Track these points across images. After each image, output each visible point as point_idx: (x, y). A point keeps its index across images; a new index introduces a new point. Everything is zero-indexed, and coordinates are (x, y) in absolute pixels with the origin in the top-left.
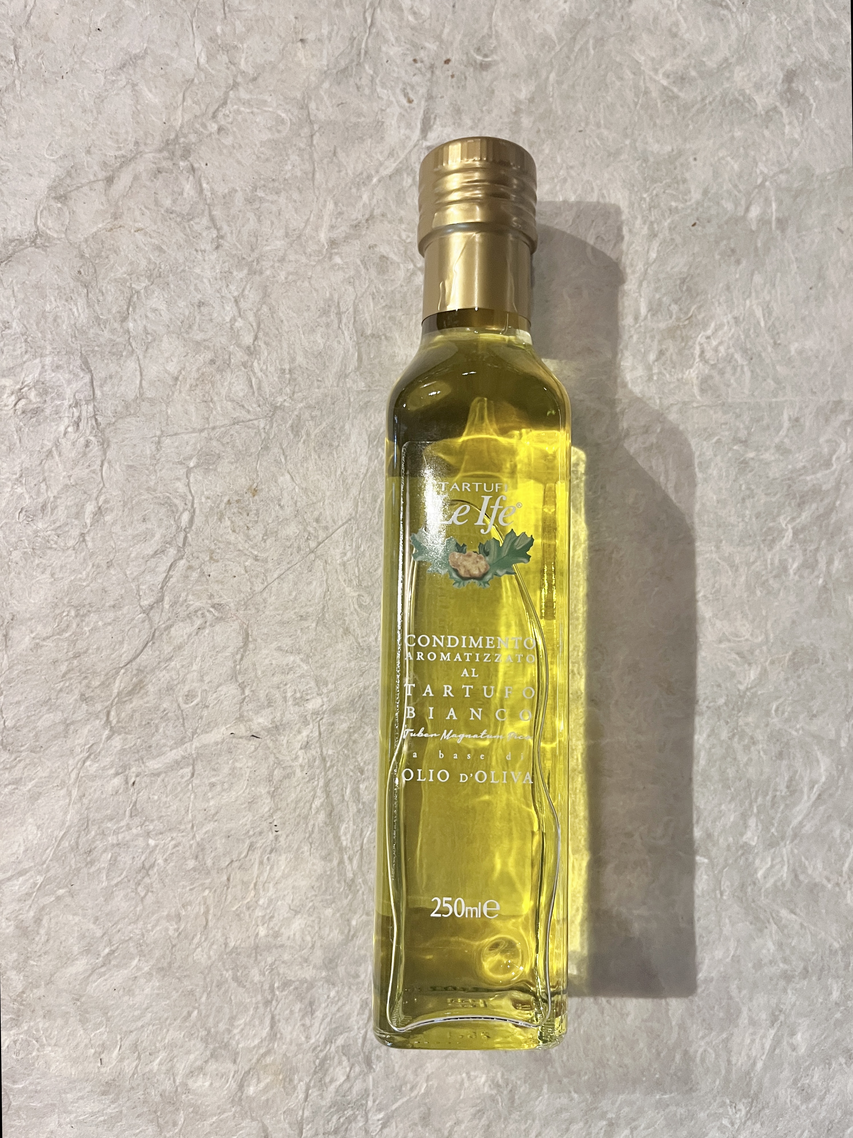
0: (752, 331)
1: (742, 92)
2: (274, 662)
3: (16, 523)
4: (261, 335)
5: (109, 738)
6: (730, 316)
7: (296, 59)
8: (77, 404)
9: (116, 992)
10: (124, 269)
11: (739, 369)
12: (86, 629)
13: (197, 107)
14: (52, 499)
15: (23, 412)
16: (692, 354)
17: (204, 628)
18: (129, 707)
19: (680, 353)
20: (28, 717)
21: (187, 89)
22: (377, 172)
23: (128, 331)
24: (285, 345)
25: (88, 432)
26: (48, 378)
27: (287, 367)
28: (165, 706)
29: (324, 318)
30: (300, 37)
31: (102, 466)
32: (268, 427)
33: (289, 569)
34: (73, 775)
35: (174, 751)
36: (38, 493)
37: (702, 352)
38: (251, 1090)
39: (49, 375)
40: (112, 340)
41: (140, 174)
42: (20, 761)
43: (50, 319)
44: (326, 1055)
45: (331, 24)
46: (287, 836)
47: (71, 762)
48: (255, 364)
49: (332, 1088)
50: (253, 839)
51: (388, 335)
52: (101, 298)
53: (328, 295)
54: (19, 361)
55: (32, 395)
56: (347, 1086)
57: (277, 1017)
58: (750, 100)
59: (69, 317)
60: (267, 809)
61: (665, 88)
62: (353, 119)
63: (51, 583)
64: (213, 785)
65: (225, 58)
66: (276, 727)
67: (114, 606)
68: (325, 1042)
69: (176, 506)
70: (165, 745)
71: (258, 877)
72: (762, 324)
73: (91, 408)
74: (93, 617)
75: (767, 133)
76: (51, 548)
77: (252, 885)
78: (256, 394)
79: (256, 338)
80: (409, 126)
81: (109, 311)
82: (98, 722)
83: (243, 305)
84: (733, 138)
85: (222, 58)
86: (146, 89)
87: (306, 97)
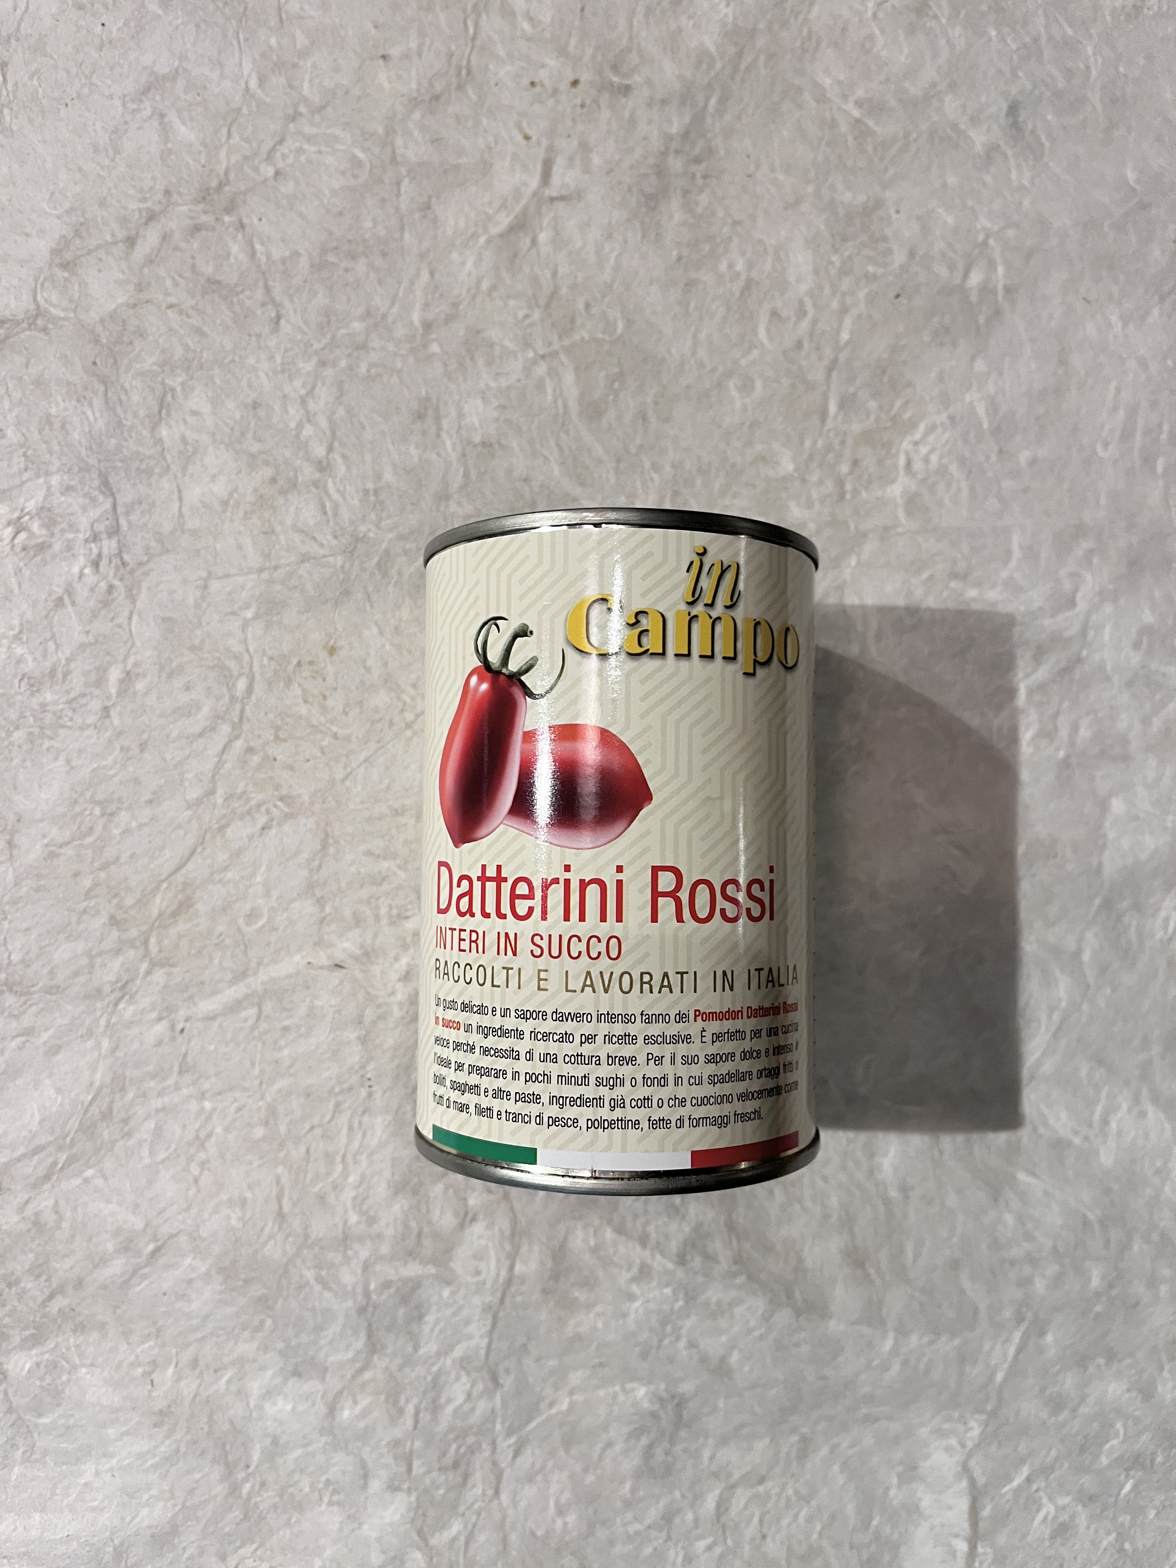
0: (972, 435)
1: (955, 128)
2: (362, 870)
3: (16, 694)
4: (336, 444)
5: (148, 973)
6: (944, 416)
7: (377, 82)
8: (95, 537)
9: (165, 1299)
10: (154, 359)
11: (954, 485)
12: (116, 832)
13: (247, 146)
14: (63, 662)
15: (24, 549)
16: (896, 466)
17: (270, 828)
18: (173, 931)
19: (880, 462)
20: (41, 948)
21: (233, 121)
22: (486, 230)
23: (160, 441)
24: (368, 458)
25: (111, 573)
26: (55, 502)
27: (370, 486)
28: (221, 928)
29: (419, 424)
30: (381, 52)
31: (130, 618)
32: (347, 566)
33: (378, 749)
34: (103, 1022)
35: (234, 988)
36: (45, 655)
37: (909, 463)
38: (345, 1415)
39: (58, 499)
40: (138, 453)
41: (172, 231)
42: (31, 1005)
43: (57, 425)
44: (440, 1370)
45: (422, 34)
46: (385, 1092)
47: (99, 1005)
48: (330, 484)
49: (449, 1410)
50: (340, 1098)
51: (503, 442)
52: (124, 398)
53: (424, 393)
54: (17, 481)
55: (35, 527)
56: (466, 1408)
57: (374, 1326)
58: (967, 138)
59: (82, 424)
60: (357, 1059)
61: (858, 121)
62: (453, 160)
63: (68, 773)
64: (286, 1029)
65: (282, 80)
66: (367, 954)
67: (150, 802)
68: (439, 1354)
69: (229, 669)
70: (221, 980)
71: (347, 1145)
72: (985, 426)
73: (114, 543)
74: (124, 816)
75: (988, 179)
76: (64, 727)
77: (339, 1158)
78: (332, 523)
79: (330, 449)
80: (525, 168)
81: (135, 415)
82: (132, 952)
83: (311, 406)
84: (945, 185)
85: (278, 81)
86: (178, 121)
87: (390, 131)
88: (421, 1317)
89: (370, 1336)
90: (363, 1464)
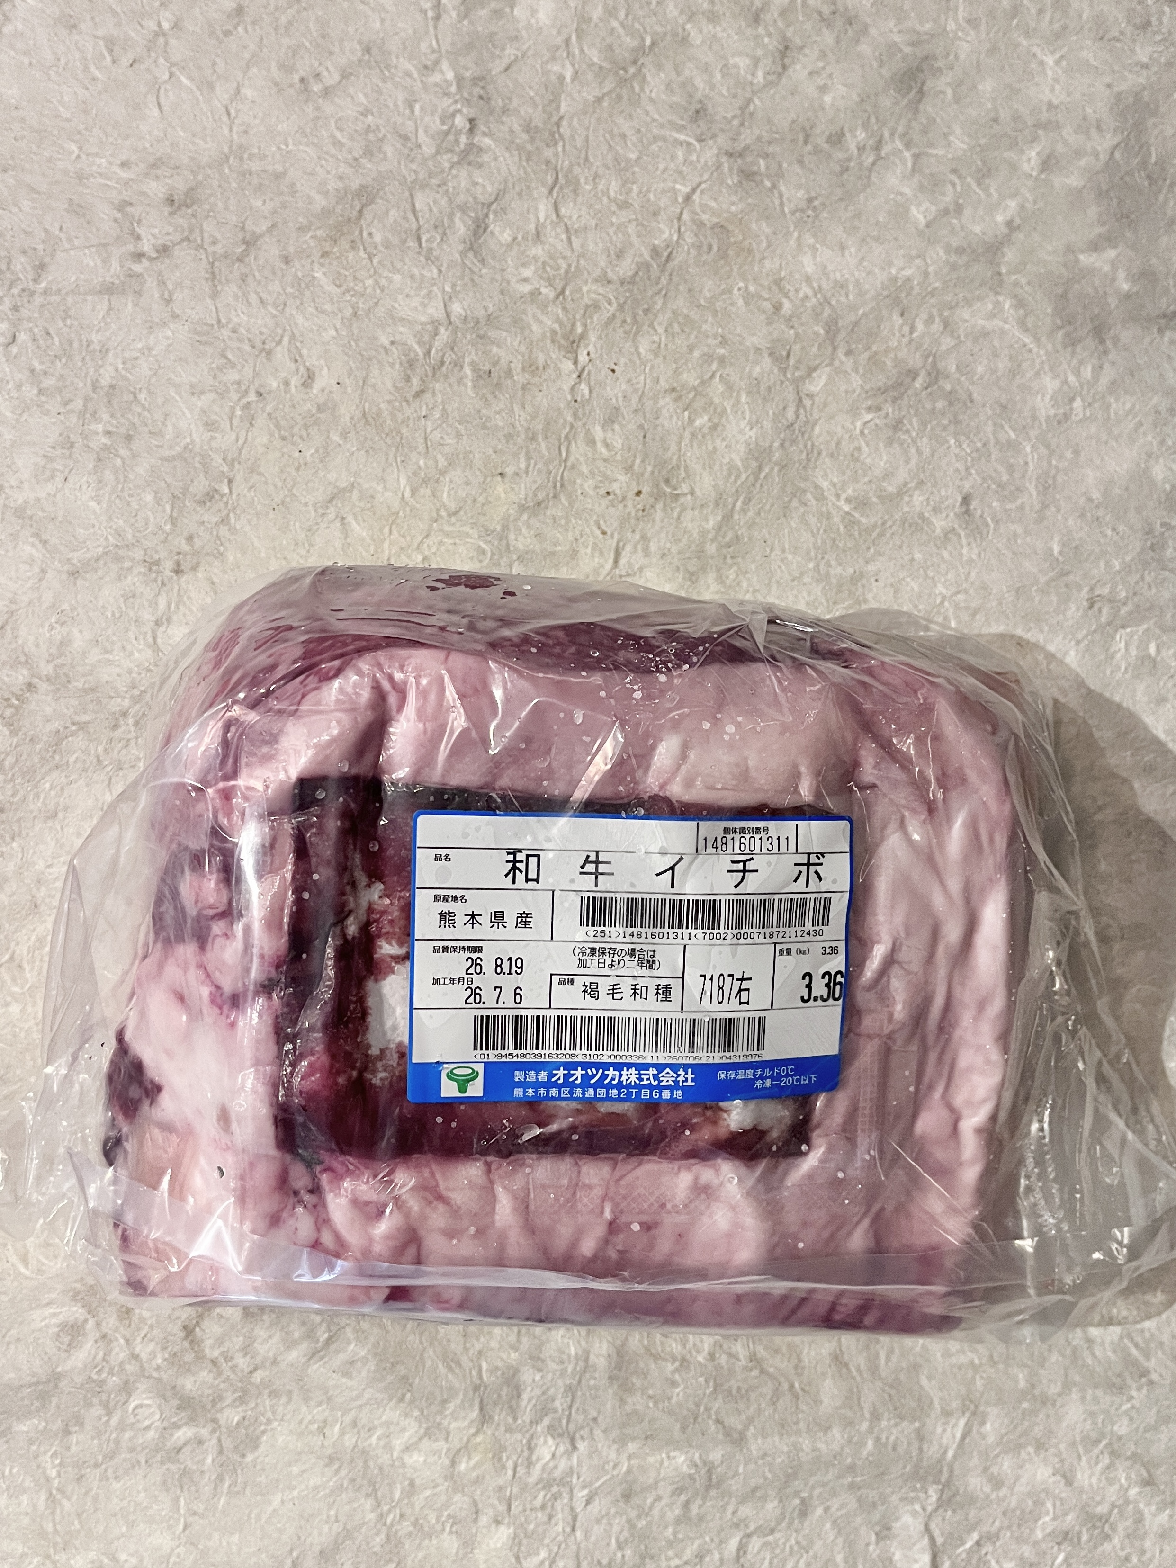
1: (921, 516)
7: (496, 492)
9: (335, 1375)
13: (404, 540)
21: (393, 522)
30: (499, 471)
38: (463, 1467)
44: (532, 1436)
45: (529, 458)
49: (539, 1467)
56: (551, 1464)
57: (485, 1401)
58: (930, 523)
61: (847, 513)
62: (549, 548)
65: (428, 491)
68: (532, 1423)
75: (945, 554)
80: (602, 555)
84: (912, 560)
85: (425, 491)
86: (354, 523)
87: (505, 528)
88: (519, 1396)
89: (481, 1409)
90: (475, 1504)
